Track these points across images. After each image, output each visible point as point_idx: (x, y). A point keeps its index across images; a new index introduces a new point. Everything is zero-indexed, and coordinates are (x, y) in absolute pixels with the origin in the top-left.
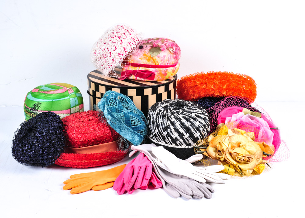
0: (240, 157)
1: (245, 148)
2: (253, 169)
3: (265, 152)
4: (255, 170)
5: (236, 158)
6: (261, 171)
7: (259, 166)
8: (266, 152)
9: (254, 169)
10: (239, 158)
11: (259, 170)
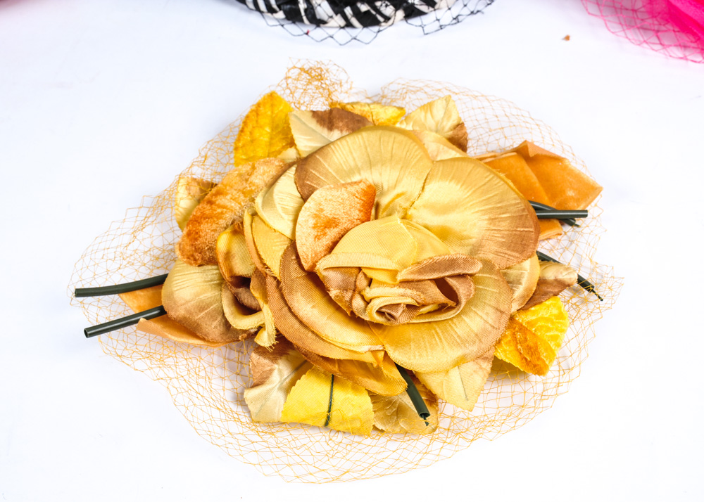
0: (383, 295)
1: (410, 212)
2: (491, 353)
3: (545, 200)
4: (507, 354)
5: (358, 303)
6: (549, 349)
7: (523, 319)
8: (553, 197)
9: (501, 356)
10: (376, 305)
11: (533, 350)
